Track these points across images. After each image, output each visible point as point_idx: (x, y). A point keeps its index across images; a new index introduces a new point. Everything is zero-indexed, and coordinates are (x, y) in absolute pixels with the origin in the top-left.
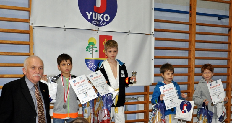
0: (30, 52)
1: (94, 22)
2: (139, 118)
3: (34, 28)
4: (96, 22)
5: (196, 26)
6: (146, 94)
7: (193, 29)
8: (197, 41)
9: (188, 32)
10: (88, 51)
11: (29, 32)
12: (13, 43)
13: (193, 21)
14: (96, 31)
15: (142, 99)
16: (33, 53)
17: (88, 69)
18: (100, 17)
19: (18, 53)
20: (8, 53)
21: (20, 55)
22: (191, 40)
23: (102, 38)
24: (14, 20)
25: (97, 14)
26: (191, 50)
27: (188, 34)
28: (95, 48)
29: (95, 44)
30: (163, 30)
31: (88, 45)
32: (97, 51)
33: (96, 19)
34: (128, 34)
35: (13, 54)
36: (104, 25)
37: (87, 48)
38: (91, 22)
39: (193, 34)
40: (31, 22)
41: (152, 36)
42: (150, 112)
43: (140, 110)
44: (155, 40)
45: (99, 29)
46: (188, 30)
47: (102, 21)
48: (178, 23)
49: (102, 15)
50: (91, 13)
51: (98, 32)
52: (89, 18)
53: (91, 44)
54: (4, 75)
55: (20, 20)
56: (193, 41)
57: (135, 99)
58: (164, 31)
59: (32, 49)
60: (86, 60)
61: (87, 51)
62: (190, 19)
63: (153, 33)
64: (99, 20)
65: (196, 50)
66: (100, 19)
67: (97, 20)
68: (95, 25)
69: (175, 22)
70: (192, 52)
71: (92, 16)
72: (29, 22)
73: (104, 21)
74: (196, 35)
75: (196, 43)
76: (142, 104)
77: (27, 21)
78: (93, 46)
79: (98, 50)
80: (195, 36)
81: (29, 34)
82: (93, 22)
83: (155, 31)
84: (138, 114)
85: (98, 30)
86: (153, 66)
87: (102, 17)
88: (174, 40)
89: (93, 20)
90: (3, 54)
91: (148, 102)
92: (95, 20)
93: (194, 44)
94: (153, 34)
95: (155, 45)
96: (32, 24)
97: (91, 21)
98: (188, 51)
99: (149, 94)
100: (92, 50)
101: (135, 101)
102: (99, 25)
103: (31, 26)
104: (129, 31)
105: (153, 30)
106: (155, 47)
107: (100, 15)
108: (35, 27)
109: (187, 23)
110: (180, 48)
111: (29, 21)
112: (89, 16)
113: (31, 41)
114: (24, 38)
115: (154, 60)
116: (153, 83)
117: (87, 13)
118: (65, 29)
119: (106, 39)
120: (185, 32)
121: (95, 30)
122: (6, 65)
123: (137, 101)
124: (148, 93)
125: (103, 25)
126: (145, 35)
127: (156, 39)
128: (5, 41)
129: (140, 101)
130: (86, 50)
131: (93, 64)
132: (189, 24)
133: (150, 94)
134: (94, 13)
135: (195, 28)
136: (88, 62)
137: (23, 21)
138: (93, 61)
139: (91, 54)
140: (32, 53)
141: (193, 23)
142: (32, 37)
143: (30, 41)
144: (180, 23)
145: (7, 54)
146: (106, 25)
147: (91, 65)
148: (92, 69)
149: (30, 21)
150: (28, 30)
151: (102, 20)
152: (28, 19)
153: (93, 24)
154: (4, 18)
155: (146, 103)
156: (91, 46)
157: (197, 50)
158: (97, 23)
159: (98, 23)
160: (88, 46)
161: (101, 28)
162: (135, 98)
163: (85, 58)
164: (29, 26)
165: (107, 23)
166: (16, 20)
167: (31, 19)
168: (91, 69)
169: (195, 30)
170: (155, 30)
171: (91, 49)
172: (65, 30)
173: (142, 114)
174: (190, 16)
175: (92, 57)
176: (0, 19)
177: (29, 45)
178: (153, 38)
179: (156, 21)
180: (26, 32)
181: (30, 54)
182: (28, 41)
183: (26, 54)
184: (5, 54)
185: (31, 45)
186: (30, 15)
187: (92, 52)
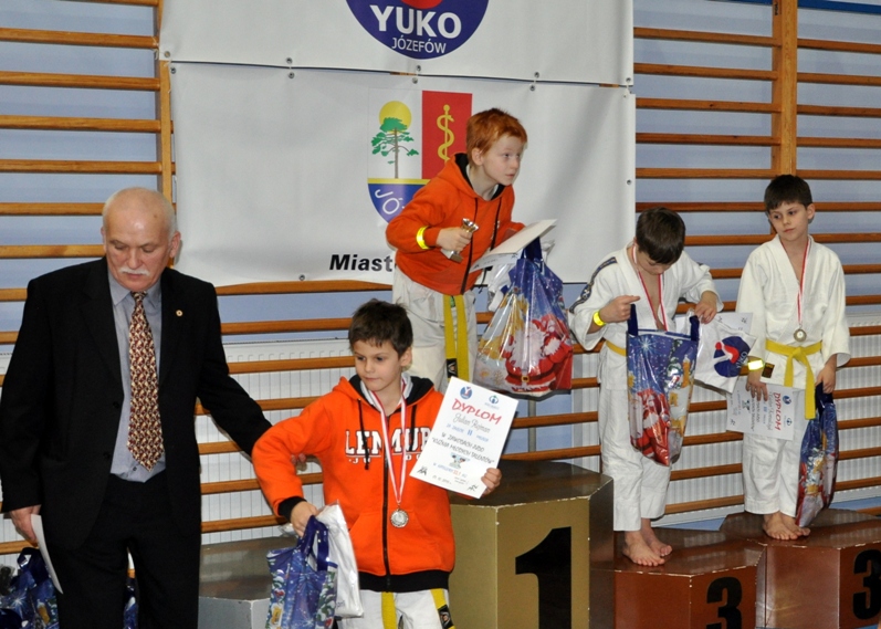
0: (159, 159)
1: (402, 42)
2: (582, 406)
3: (173, 70)
4: (408, 43)
5: (800, 51)
7: (786, 64)
8: (803, 110)
9: (768, 76)
10: (380, 153)
11: (154, 85)
12: (98, 125)
13: (788, 32)
14: (411, 78)
16: (173, 163)
17: (382, 222)
18: (424, 24)
19: (115, 163)
20: (77, 163)
21: (122, 169)
22: (780, 106)
23: (432, 102)
24: (101, 40)
25: (411, 11)
26: (779, 145)
27: (770, 83)
28: (408, 139)
29: (404, 127)
30: (669, 67)
31: (381, 128)
32: (413, 152)
33: (408, 31)
34: (533, 88)
35: (96, 168)
36: (440, 54)
37: (375, 142)
38: (389, 44)
39: (787, 84)
40: (162, 50)
41: (627, 91)
43: (585, 376)
44: (638, 107)
45: (419, 67)
46: (769, 67)
47: (433, 40)
48: (726, 39)
49: (431, 15)
50: (389, 9)
51: (415, 82)
52: (383, 27)
53: (391, 125)
54: (64, 247)
55: (121, 42)
56: (787, 109)
58: (671, 70)
59: (168, 149)
60: (373, 188)
61: (375, 152)
62: (777, 25)
63: (628, 79)
64: (420, 33)
65: (798, 145)
66: (423, 29)
67: (413, 36)
68: (404, 52)
69: (716, 38)
70: (785, 151)
71: (392, 20)
72: (157, 48)
73: (439, 39)
74: (800, 85)
75: (799, 117)
77: (148, 44)
78: (399, 134)
79: (420, 150)
80: (794, 89)
81: (157, 90)
82: (397, 42)
83: (636, 71)
84: (579, 390)
85: (417, 73)
86: (632, 207)
87: (430, 23)
88: (713, 106)
89: (398, 34)
90: (61, 167)
92: (406, 36)
93: (789, 119)
94: (631, 83)
95: (637, 125)
96: (167, 54)
97: (389, 37)
98: (769, 149)
100: (396, 149)
102: (422, 55)
103: (165, 62)
104: (537, 74)
105: (629, 71)
106: (638, 135)
107: (424, 16)
108: (177, 66)
109: (763, 41)
110: (735, 137)
111: (154, 44)
112: (382, 19)
113: (165, 118)
114: (137, 105)
115: (637, 183)
117: (375, 9)
118: (291, 70)
119: (447, 108)
120: (756, 75)
121: (404, 74)
125: (435, 55)
126: (597, 87)
127: (642, 104)
128: (67, 119)
130: (373, 148)
131: (398, 201)
132: (771, 42)
134: (400, 11)
135: (795, 57)
136: (379, 194)
137: (133, 42)
138: (401, 191)
139: (390, 162)
140: (169, 166)
141: (788, 41)
142: (167, 104)
143: (158, 116)
144: (733, 39)
145: (75, 167)
146: (446, 52)
147: (391, 206)
149: (158, 41)
150: (152, 76)
151: (431, 33)
152: (151, 34)
153: (397, 50)
154: (64, 34)
156: (389, 134)
157: (804, 143)
158: (411, 47)
159: (417, 48)
160: (380, 135)
161: (428, 65)
163: (369, 179)
164: (157, 62)
165: (452, 45)
166: (108, 41)
167: (163, 34)
169: (794, 65)
170: (639, 69)
171: (390, 147)
172: (291, 76)
174: (776, 14)
175: (397, 177)
176: (47, 39)
177: (158, 132)
178: (631, 101)
179: (643, 33)
180: (145, 86)
181: (160, 168)
182: (153, 117)
183: (146, 168)
184: (67, 168)
185: (163, 133)
186: (160, 20)
187: (396, 157)
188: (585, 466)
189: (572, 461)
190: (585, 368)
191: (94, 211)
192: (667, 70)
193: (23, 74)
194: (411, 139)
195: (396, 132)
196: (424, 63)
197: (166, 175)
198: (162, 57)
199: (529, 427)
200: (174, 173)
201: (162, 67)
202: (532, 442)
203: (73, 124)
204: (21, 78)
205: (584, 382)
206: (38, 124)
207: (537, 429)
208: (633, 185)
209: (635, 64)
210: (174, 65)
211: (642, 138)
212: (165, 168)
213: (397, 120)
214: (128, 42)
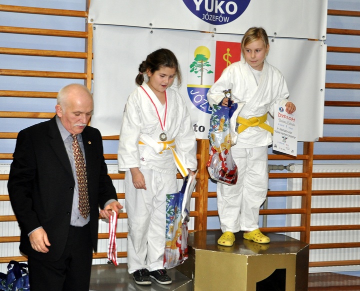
0: (86, 73)
1: (207, 16)
2: (291, 206)
3: (94, 28)
4: (210, 17)
6: (307, 160)
10: (194, 72)
11: (84, 35)
12: (57, 54)
14: (211, 34)
15: (298, 168)
16: (92, 74)
17: (193, 107)
18: (218, 7)
19: (64, 73)
20: (47, 72)
21: (68, 76)
23: (221, 47)
24: (61, 13)
25: (212, 1)
28: (208, 65)
29: (206, 59)
30: (346, 30)
31: (195, 59)
32: (210, 72)
33: (211, 11)
34: (273, 40)
35: (55, 75)
36: (226, 23)
37: (191, 66)
38: (201, 17)
40: (90, 18)
41: (322, 43)
42: (313, 194)
43: (294, 189)
44: (328, 51)
45: (215, 29)
47: (223, 15)
49: (222, 2)
51: (213, 36)
52: (198, 9)
53: (200, 58)
54: (38, 113)
55: (70, 14)
57: (285, 167)
58: (347, 32)
59: (90, 67)
61: (191, 71)
63: (324, 37)
64: (216, 12)
66: (218, 10)
67: (213, 13)
68: (208, 21)
71: (202, 5)
72: (87, 17)
73: (226, 15)
76: (299, 179)
77: (83, 15)
78: (203, 63)
79: (214, 71)
81: (86, 38)
82: (205, 16)
83: (328, 33)
84: (290, 197)
85: (214, 32)
86: (323, 103)
87: (221, 7)
89: (206, 12)
90: (39, 74)
91: (309, 176)
92: (209, 13)
94: (325, 39)
95: (327, 61)
96: (92, 20)
97: (201, 14)
99: (312, 158)
100: (202, 70)
101: (285, 171)
102: (217, 23)
103: (91, 24)
104: (275, 33)
105: (324, 32)
107: (219, 3)
108: (97, 26)
111: (86, 15)
112: (198, 4)
113: (90, 52)
114: (76, 45)
115: (326, 91)
116: (321, 137)
118: (152, 29)
119: (228, 50)
121: (208, 32)
122: (44, 95)
123: (288, 172)
124: (310, 157)
125: (224, 23)
126: (307, 41)
127: (330, 50)
128: (43, 51)
129: (295, 172)
130: (190, 69)
131: (202, 96)
133: (314, 159)
136: (192, 92)
137: (76, 14)
139: (199, 77)
140: (91, 75)
142: (91, 45)
143: (86, 51)
145: (45, 75)
146: (229, 21)
147: (199, 98)
148: (201, 106)
149: (88, 14)
150: (85, 31)
151: (222, 12)
152: (85, 10)
153: (205, 20)
155: (306, 178)
156: (199, 62)
158: (212, 19)
159: (215, 19)
160: (194, 63)
161: (220, 28)
162: (284, 165)
163: (188, 85)
164: (87, 24)
165: (233, 18)
166: (64, 13)
167: (90, 10)
168: (198, 107)
170: (329, 31)
171: (199, 69)
172: (152, 32)
173: (299, 198)
175: (201, 84)
176: (35, 11)
177: (86, 58)
178: (324, 48)
179: (332, 13)
180: (81, 35)
181: (86, 76)
182: (83, 51)
183: (79, 76)
184: (42, 75)
185: (88, 59)
186: (89, 3)
187: (202, 74)
188: (292, 237)
189: (286, 234)
190: (294, 186)
191: (53, 96)
192: (345, 32)
193: (23, 28)
194: (210, 65)
195: (202, 61)
196: (217, 27)
197: (89, 80)
198: (89, 22)
199: (263, 214)
200: (92, 79)
201: (89, 26)
202: (265, 221)
203: (46, 53)
204: (22, 31)
205: (294, 193)
206: (29, 53)
207: (268, 216)
208: (323, 92)
209: (327, 29)
210: (94, 26)
211: (329, 68)
212: (89, 76)
213: (203, 56)
214: (73, 14)
